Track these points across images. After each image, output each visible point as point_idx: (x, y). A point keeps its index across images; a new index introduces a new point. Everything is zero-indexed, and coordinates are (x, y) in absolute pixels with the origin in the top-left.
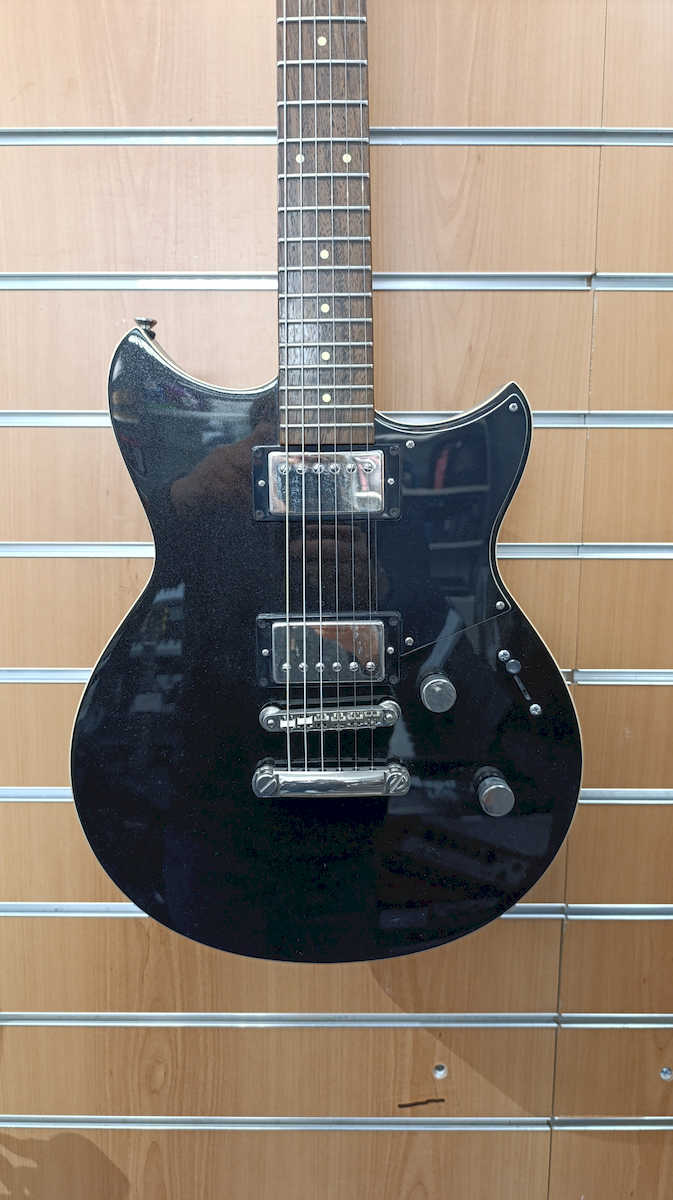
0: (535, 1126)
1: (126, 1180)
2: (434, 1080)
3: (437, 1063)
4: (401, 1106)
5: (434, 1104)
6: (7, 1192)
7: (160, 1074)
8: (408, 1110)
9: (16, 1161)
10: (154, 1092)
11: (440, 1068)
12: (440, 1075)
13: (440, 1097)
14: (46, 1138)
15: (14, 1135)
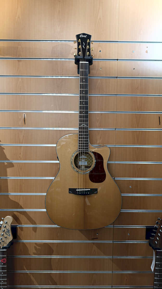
0: (111, 242)
1: (53, 250)
2: (97, 235)
3: (97, 232)
5: (96, 239)
6: (36, 252)
7: (59, 234)
8: (93, 240)
9: (38, 247)
10: (58, 237)
11: (97, 233)
14: (42, 244)
15: (38, 243)
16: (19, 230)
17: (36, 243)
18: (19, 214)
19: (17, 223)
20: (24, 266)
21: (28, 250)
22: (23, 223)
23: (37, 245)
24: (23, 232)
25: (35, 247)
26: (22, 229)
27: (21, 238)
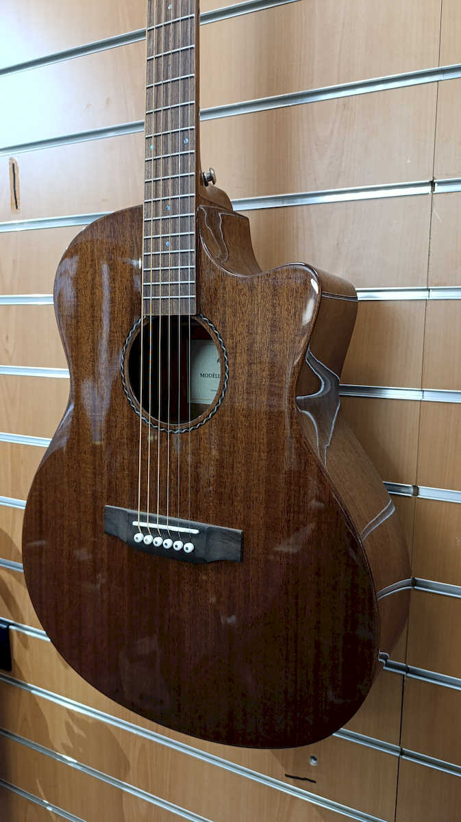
2: (310, 765)
3: (313, 755)
4: (287, 776)
5: (309, 782)
6: (71, 745)
8: (291, 780)
9: (76, 730)
11: (315, 759)
12: (313, 762)
13: (314, 780)
14: (90, 721)
16: (16, 642)
17: (69, 711)
18: (13, 579)
19: (9, 614)
20: (38, 781)
21: (47, 728)
22: (27, 619)
23: (73, 720)
24: (28, 654)
25: (67, 725)
26: (24, 639)
27: (24, 673)
